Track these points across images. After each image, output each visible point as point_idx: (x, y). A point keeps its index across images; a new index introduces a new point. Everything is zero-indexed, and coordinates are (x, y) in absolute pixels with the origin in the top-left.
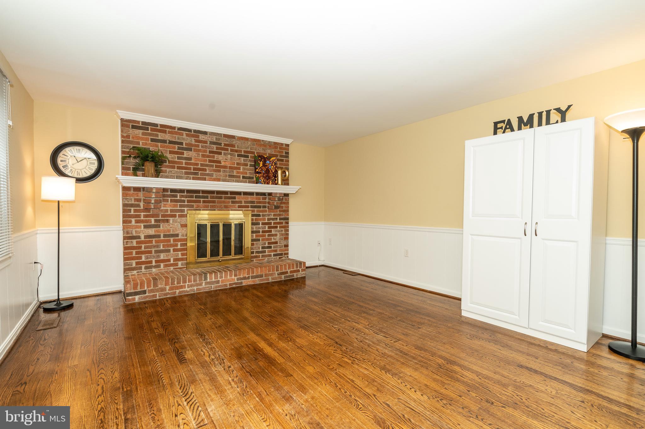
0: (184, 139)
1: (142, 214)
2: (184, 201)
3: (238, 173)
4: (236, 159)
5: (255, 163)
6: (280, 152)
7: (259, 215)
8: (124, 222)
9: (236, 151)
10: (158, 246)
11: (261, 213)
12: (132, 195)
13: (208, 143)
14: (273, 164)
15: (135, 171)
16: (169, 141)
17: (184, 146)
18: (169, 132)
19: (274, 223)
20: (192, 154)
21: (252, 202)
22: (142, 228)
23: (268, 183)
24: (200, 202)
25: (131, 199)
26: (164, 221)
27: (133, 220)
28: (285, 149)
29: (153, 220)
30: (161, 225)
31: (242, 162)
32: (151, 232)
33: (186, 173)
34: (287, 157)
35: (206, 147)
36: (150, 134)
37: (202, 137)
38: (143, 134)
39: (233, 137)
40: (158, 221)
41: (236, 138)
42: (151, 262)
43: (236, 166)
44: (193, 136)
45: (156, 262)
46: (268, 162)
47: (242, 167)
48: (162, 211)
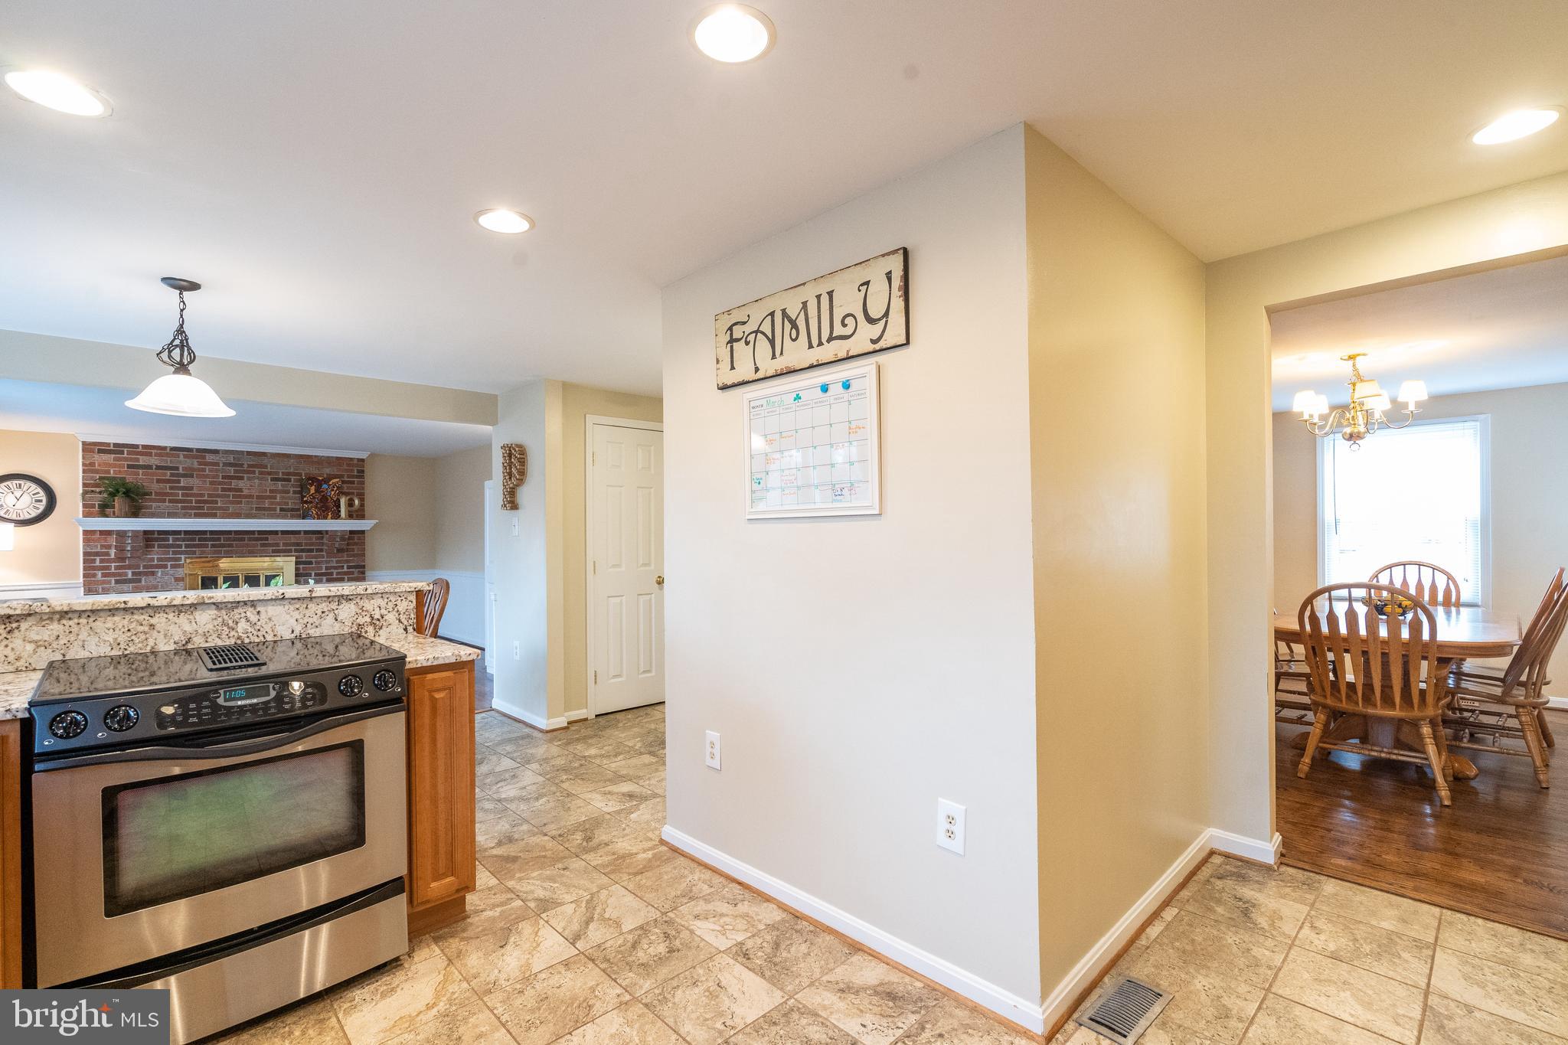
0: (180, 462)
1: (113, 565)
2: (180, 546)
3: (272, 503)
4: (269, 484)
5: (302, 488)
6: (347, 470)
7: (310, 563)
8: (85, 576)
9: (269, 473)
11: (313, 560)
12: (98, 540)
13: (221, 465)
14: (335, 489)
15: (104, 510)
16: (156, 466)
17: (181, 471)
18: (156, 455)
19: (338, 574)
20: (194, 482)
21: (298, 544)
22: (113, 584)
23: (325, 518)
24: (206, 546)
25: (97, 546)
26: (146, 574)
27: (99, 573)
28: (357, 465)
29: (130, 572)
30: (143, 580)
31: (280, 488)
33: (184, 508)
34: (362, 477)
35: (217, 470)
36: (126, 459)
37: (209, 458)
38: (116, 459)
39: (264, 454)
40: (140, 573)
41: (269, 455)
43: (268, 494)
44: (196, 457)
46: (325, 486)
47: (278, 495)
48: (144, 560)
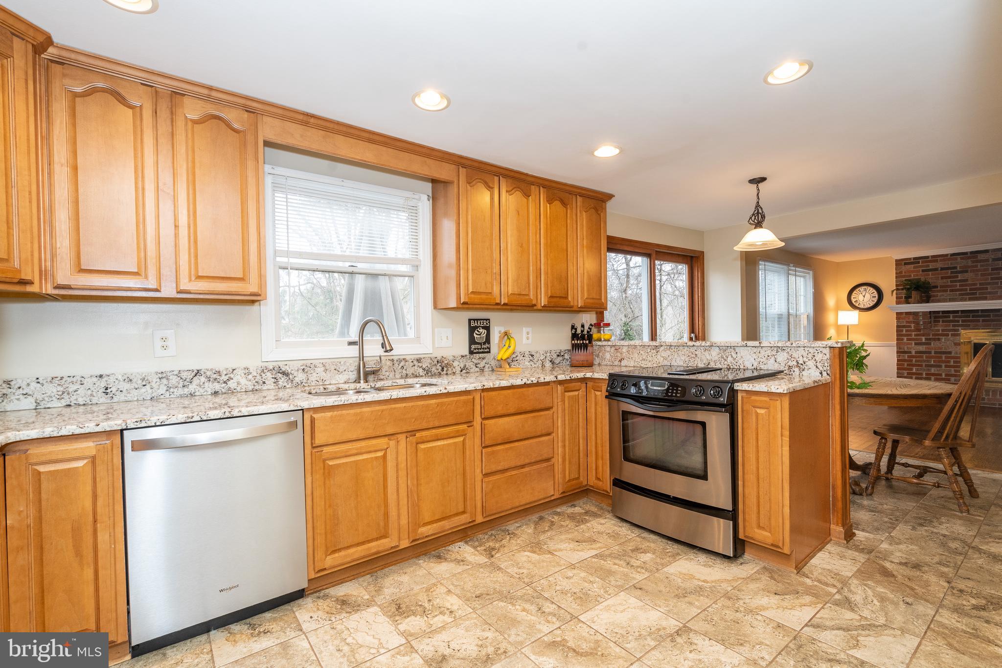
0: (958, 263)
1: (913, 333)
2: (958, 321)
8: (898, 339)
10: (928, 361)
12: (904, 318)
13: (991, 260)
15: (907, 300)
16: (941, 268)
17: (959, 269)
18: (941, 260)
20: (968, 275)
22: (913, 345)
25: (903, 322)
26: (935, 340)
27: (905, 338)
29: (924, 338)
30: (932, 343)
32: (922, 348)
33: (961, 295)
35: (987, 265)
36: (921, 267)
37: (981, 257)
38: (915, 267)
40: (930, 339)
42: (921, 374)
44: (970, 258)
45: (927, 374)
48: (933, 331)
